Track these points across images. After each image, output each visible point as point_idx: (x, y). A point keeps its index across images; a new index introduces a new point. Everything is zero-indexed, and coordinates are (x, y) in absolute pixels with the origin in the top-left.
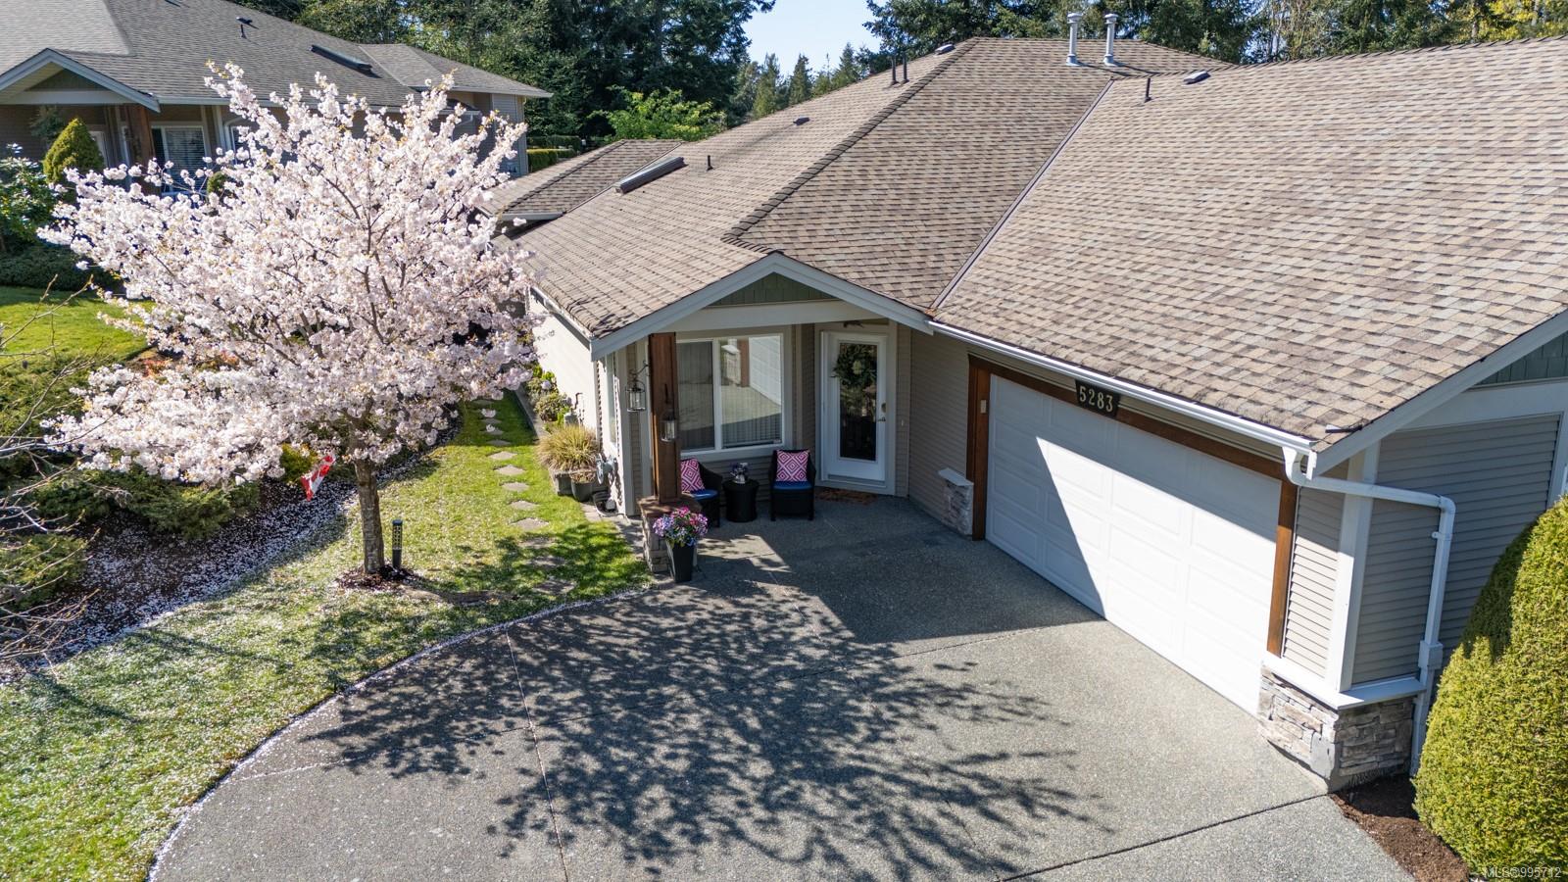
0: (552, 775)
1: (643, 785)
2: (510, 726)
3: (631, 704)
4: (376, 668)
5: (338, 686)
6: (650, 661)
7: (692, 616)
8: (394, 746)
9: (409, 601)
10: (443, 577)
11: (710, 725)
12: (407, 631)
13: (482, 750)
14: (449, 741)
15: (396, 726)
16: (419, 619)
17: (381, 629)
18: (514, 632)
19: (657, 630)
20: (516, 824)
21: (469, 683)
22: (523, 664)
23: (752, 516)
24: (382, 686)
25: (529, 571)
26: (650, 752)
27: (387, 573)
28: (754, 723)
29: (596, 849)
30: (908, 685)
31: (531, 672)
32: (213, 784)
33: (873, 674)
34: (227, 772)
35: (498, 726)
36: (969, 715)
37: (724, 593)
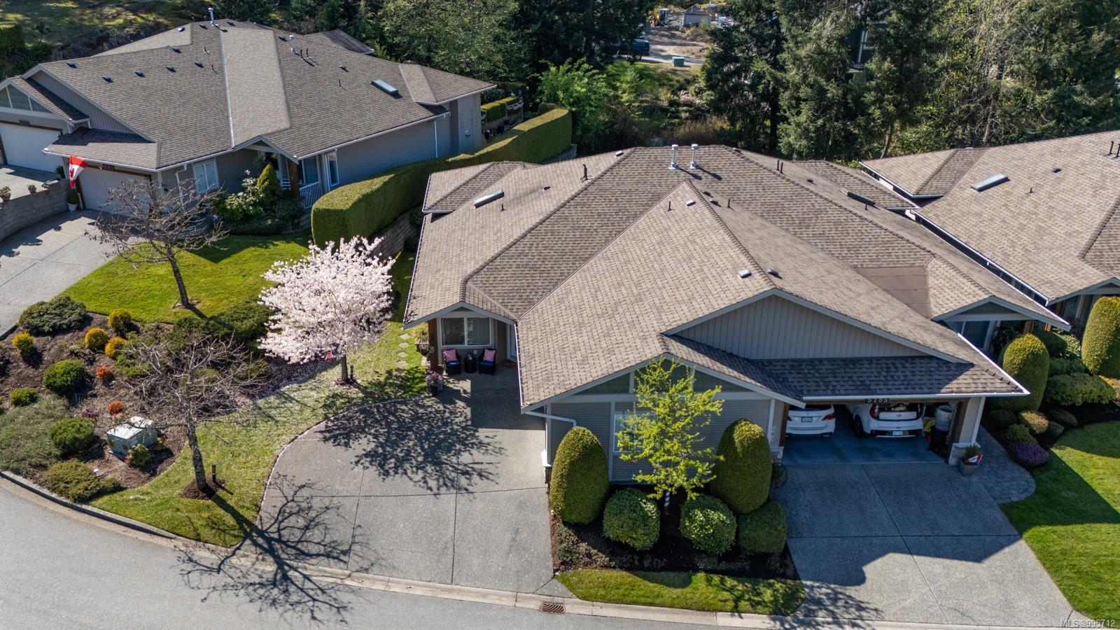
0: (370, 452)
1: (390, 458)
2: (365, 437)
3: (397, 435)
4: (338, 413)
5: (326, 418)
6: (410, 423)
7: (429, 409)
8: (335, 437)
9: (354, 393)
10: (364, 384)
11: (415, 445)
12: (349, 402)
13: (356, 443)
14: (349, 439)
15: (338, 432)
16: (353, 399)
17: (342, 401)
18: (378, 407)
19: (417, 413)
20: (357, 463)
21: (359, 422)
22: (376, 418)
24: (337, 419)
25: (391, 385)
26: (396, 450)
27: (348, 381)
28: (426, 447)
29: (373, 471)
30: (474, 441)
31: (377, 421)
32: (292, 440)
33: (468, 436)
34: (296, 438)
35: (362, 436)
36: (483, 451)
37: (443, 402)
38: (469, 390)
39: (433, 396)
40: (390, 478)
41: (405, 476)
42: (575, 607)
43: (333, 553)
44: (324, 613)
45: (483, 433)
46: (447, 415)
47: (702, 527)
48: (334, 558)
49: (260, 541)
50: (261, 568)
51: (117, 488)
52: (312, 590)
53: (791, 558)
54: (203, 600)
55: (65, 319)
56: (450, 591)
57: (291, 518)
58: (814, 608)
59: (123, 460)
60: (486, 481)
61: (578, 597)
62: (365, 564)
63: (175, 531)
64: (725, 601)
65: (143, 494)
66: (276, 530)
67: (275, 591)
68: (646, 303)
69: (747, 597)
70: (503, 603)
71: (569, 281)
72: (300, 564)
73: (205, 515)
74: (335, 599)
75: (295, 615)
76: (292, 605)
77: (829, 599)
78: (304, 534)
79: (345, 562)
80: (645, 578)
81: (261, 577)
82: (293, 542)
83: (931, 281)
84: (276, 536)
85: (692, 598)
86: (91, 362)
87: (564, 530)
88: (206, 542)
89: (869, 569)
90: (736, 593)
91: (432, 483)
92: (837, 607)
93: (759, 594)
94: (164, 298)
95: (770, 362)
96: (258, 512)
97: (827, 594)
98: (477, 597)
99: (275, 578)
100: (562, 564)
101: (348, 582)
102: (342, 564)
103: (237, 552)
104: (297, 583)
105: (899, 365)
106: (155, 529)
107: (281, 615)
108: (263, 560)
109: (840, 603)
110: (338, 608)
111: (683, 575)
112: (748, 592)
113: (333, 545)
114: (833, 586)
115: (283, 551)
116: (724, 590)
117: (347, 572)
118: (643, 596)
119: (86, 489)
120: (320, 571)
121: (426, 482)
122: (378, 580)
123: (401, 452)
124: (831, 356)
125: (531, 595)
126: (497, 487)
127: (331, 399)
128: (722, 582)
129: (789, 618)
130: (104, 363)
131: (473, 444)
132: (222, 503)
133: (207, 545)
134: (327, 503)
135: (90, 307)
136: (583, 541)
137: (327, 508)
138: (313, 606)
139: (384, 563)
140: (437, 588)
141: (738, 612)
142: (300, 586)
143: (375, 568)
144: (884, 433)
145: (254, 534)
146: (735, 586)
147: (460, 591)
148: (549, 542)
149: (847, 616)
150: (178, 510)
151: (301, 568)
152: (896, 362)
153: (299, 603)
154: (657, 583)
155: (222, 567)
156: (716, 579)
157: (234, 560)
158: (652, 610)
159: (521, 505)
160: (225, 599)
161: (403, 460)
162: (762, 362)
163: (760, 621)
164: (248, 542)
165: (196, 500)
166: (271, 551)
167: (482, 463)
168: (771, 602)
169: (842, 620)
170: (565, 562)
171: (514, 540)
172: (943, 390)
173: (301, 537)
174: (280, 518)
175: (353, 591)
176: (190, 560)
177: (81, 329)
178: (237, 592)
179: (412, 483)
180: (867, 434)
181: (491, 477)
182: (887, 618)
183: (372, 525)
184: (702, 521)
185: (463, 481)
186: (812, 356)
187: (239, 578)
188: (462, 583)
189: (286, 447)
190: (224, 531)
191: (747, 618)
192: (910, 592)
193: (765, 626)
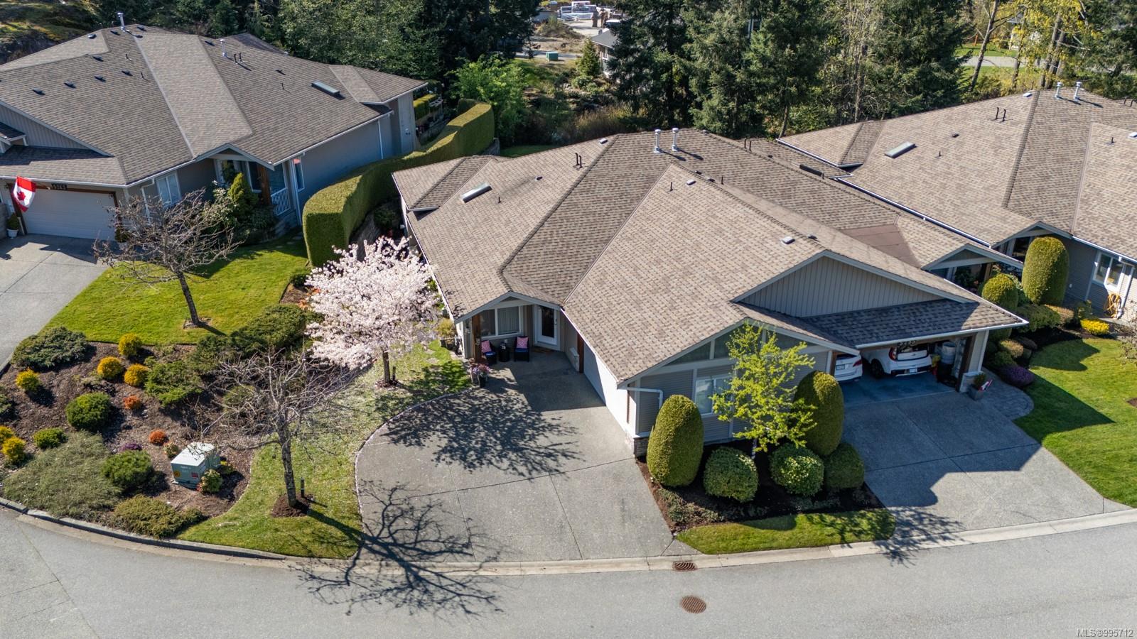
0: (446, 447)
1: (469, 451)
2: (434, 434)
3: (465, 428)
4: (394, 415)
6: (471, 415)
7: (484, 400)
8: (404, 438)
9: (400, 393)
10: (408, 383)
11: (487, 435)
12: (401, 403)
13: (427, 440)
14: (419, 438)
15: (403, 433)
16: (403, 399)
17: (393, 402)
18: (431, 404)
19: (473, 405)
20: (438, 459)
21: (421, 421)
22: (435, 415)
23: (508, 360)
24: (397, 421)
25: (434, 381)
26: (471, 442)
27: (391, 382)
28: (499, 435)
29: (457, 466)
30: (543, 424)
31: (439, 418)
32: (362, 446)
33: (534, 421)
34: (364, 443)
35: (431, 433)
36: (556, 433)
37: (495, 392)
38: (513, 378)
39: (481, 387)
40: (478, 469)
41: (491, 466)
42: (703, 562)
43: (455, 548)
44: (474, 605)
45: (548, 416)
46: (504, 403)
47: (798, 473)
48: (458, 552)
49: (376, 547)
50: (390, 573)
51: (200, 519)
52: (452, 585)
53: (870, 490)
54: (349, 613)
55: (67, 351)
56: (584, 565)
57: (398, 521)
58: (907, 529)
59: (194, 489)
60: (572, 460)
61: (703, 552)
62: (492, 554)
63: (283, 552)
64: (832, 535)
65: (231, 520)
66: (388, 535)
67: (416, 593)
68: (697, 275)
69: (848, 529)
70: (638, 569)
71: (598, 263)
72: (427, 564)
73: (308, 531)
74: (479, 591)
75: (449, 613)
76: (440, 603)
77: (915, 519)
78: (418, 534)
79: (471, 555)
80: (755, 526)
81: (394, 582)
82: (410, 544)
83: (906, 236)
84: (390, 540)
85: (803, 537)
86: (113, 393)
87: (670, 495)
88: (320, 557)
89: (937, 489)
90: (838, 527)
91: (522, 469)
92: (925, 526)
93: (857, 525)
94: (169, 317)
95: (818, 318)
96: (361, 520)
97: (912, 516)
98: (612, 567)
99: (409, 581)
100: (677, 525)
101: (482, 573)
102: (468, 557)
103: (357, 561)
104: (433, 582)
105: (921, 310)
106: (261, 553)
107: (434, 614)
108: (387, 565)
109: (926, 522)
110: (486, 598)
111: (786, 518)
112: (847, 525)
113: (451, 540)
114: (914, 508)
115: (404, 554)
116: (826, 525)
117: (477, 564)
118: (761, 543)
119: (170, 523)
120: (450, 567)
121: (514, 469)
122: (510, 566)
123: (477, 443)
124: (865, 308)
125: (659, 557)
126: (586, 464)
127: (381, 402)
128: (822, 519)
129: (890, 541)
130: (127, 394)
131: (543, 427)
132: (320, 517)
133: (323, 560)
134: (427, 502)
135: (90, 335)
136: (689, 502)
137: (430, 507)
138: (461, 601)
139: (509, 550)
140: (570, 565)
141: (846, 543)
142: (438, 584)
143: (502, 555)
144: (902, 372)
145: (367, 542)
146: (834, 521)
147: (592, 565)
148: (656, 507)
149: (936, 532)
150: (277, 530)
151: (429, 567)
152: (918, 307)
153: (445, 600)
154: (767, 529)
155: (349, 579)
156: (816, 517)
157: (357, 570)
158: (774, 554)
159: (617, 478)
160: (370, 609)
161: (482, 451)
162: (811, 318)
163: (867, 548)
164: (364, 550)
165: (291, 518)
166: (392, 556)
167: (561, 444)
168: (870, 530)
169: (933, 536)
170: (680, 524)
171: (623, 510)
172: (963, 327)
173: (417, 538)
174: (386, 522)
175: (492, 581)
176: (313, 577)
177: (87, 360)
178: (377, 600)
179: (502, 472)
180: (887, 375)
181: (575, 455)
182: (968, 528)
183: (481, 516)
184: (797, 467)
185: (551, 463)
186: (850, 309)
187: (372, 586)
188: (591, 557)
189: (358, 453)
190: (335, 544)
191: (855, 546)
192: (976, 503)
193: (874, 551)
